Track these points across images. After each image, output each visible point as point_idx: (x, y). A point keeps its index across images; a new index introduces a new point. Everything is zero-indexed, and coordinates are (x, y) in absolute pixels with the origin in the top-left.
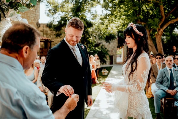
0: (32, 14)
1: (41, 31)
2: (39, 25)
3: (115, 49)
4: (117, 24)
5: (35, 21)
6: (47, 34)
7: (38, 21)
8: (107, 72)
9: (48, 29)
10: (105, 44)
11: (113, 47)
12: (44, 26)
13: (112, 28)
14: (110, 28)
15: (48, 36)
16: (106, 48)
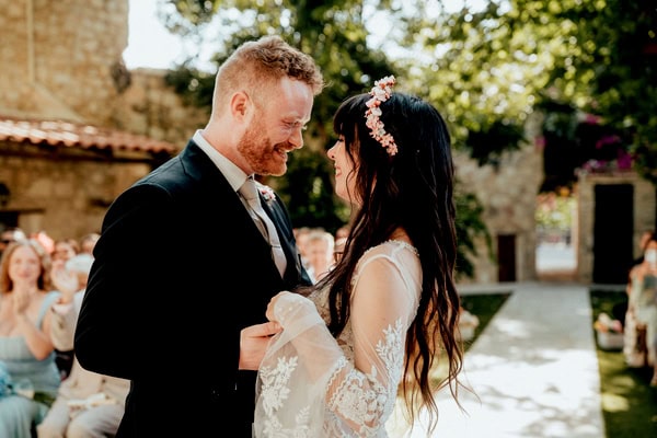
0: (87, 23)
1: (136, 109)
2: (123, 80)
3: (527, 198)
4: (535, 64)
5: (106, 56)
6: (165, 125)
7: (118, 56)
8: (468, 324)
9: (170, 99)
10: (469, 175)
11: (514, 191)
12: (153, 83)
13: (504, 90)
14: (491, 90)
15: (172, 133)
16: (471, 197)
